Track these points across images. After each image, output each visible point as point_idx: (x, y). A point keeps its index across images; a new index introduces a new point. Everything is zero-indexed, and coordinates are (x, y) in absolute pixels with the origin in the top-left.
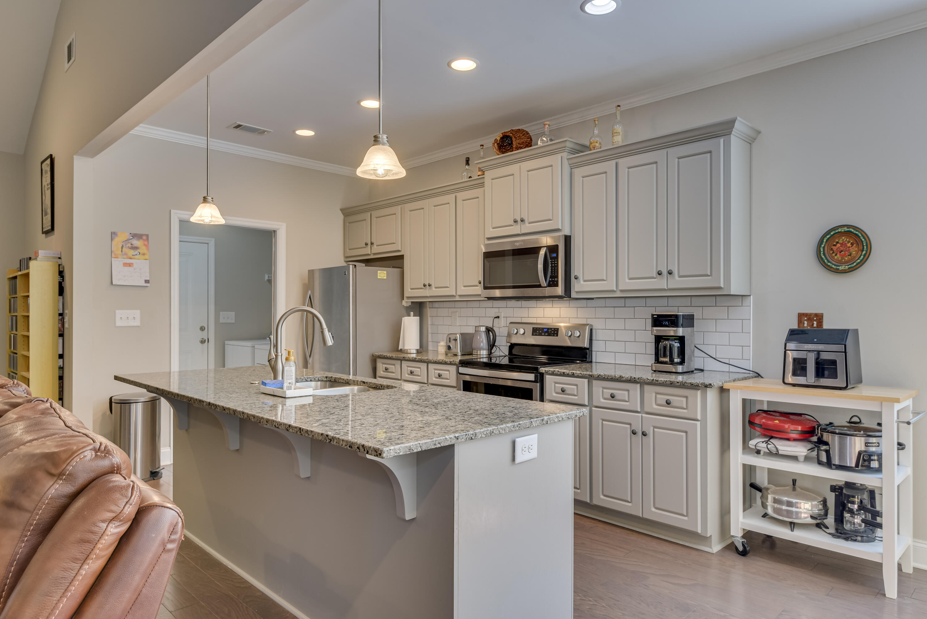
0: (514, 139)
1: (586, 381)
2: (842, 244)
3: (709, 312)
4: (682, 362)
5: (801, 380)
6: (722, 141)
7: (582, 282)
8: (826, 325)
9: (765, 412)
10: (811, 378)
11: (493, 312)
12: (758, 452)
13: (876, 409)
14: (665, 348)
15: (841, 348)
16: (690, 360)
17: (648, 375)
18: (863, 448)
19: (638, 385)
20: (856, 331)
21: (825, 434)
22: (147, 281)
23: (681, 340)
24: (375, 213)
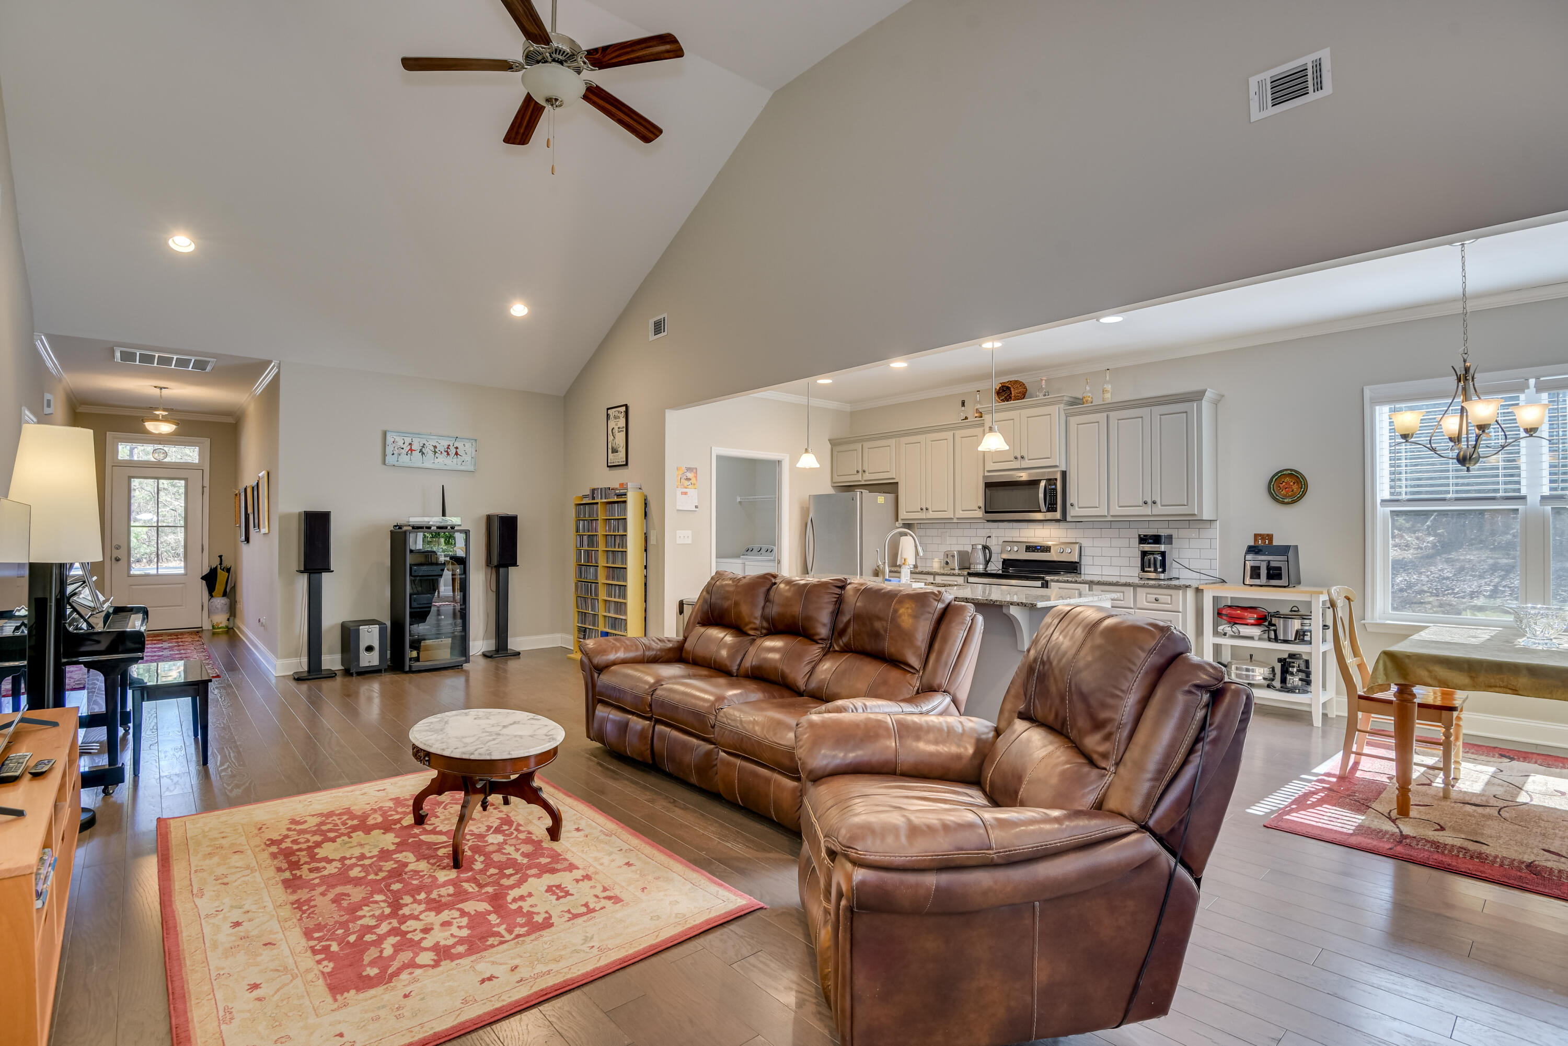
0: (1012, 389)
1: (1087, 586)
2: (1286, 483)
3: (1183, 533)
4: (1164, 571)
5: (1257, 582)
6: (1195, 405)
7: (1077, 509)
8: (1276, 542)
9: (1230, 607)
10: (1263, 579)
11: (985, 532)
12: (1225, 634)
13: (1308, 599)
14: (1149, 560)
15: (1285, 558)
16: (1170, 569)
17: (1136, 581)
18: (1300, 628)
19: (1132, 588)
20: (1296, 547)
21: (1273, 619)
22: (696, 507)
23: (1163, 554)
24: (867, 445)
